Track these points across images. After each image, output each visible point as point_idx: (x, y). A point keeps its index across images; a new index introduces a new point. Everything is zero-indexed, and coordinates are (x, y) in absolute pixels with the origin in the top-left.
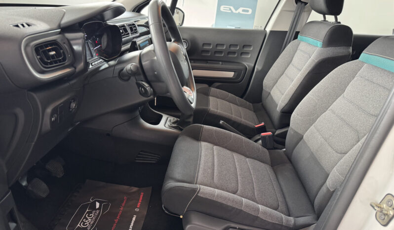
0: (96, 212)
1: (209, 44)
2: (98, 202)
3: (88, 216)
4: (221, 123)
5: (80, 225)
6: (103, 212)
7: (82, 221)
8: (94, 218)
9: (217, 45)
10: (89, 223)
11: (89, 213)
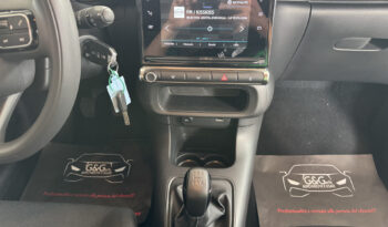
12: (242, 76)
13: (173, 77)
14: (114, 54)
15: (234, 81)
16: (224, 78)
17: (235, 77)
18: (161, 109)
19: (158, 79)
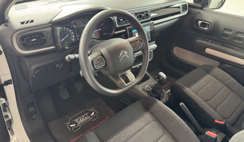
0: (88, 118)
1: (231, 30)
2: (94, 113)
3: (84, 118)
4: (180, 104)
5: (77, 120)
6: (91, 119)
7: (79, 119)
8: (85, 120)
9: (238, 33)
10: (81, 122)
11: (86, 116)
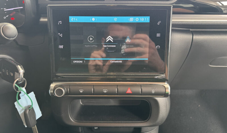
12: (145, 89)
13: (81, 92)
14: (21, 71)
15: (138, 94)
16: (129, 91)
17: (139, 90)
18: (72, 120)
19: (66, 94)
